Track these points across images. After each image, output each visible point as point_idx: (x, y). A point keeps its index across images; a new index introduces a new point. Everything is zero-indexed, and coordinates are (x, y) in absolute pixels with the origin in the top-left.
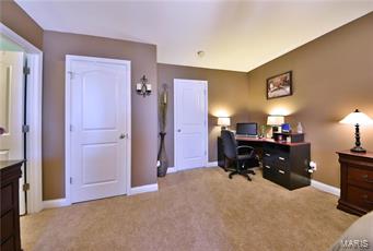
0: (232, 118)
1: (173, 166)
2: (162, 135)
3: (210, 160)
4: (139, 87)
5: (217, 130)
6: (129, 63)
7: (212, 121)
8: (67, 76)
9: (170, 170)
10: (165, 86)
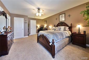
0: (40, 26)
1: (30, 34)
2: (28, 29)
3: (36, 33)
4: (25, 22)
5: (38, 28)
6: (23, 18)
7: (37, 27)
8: (14, 20)
9: (30, 35)
10: (29, 21)
